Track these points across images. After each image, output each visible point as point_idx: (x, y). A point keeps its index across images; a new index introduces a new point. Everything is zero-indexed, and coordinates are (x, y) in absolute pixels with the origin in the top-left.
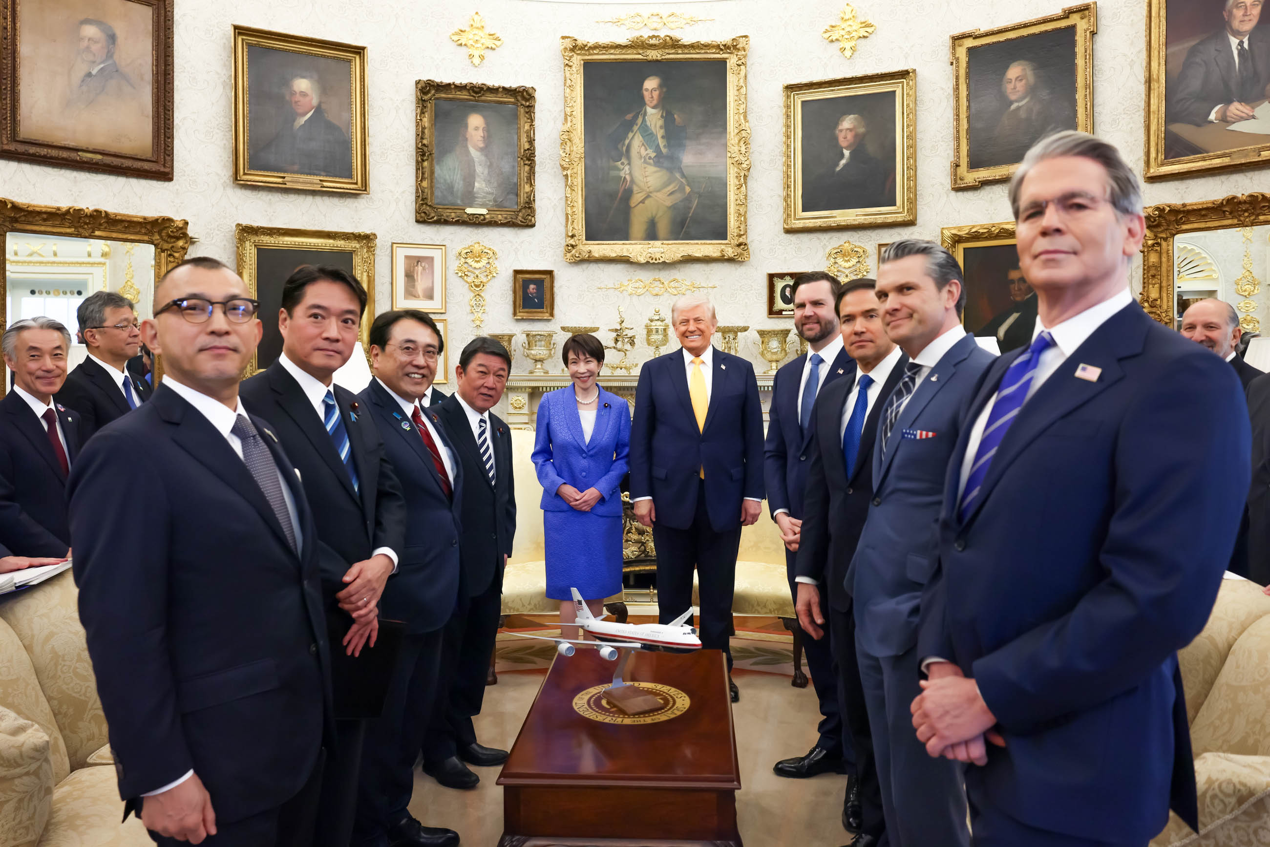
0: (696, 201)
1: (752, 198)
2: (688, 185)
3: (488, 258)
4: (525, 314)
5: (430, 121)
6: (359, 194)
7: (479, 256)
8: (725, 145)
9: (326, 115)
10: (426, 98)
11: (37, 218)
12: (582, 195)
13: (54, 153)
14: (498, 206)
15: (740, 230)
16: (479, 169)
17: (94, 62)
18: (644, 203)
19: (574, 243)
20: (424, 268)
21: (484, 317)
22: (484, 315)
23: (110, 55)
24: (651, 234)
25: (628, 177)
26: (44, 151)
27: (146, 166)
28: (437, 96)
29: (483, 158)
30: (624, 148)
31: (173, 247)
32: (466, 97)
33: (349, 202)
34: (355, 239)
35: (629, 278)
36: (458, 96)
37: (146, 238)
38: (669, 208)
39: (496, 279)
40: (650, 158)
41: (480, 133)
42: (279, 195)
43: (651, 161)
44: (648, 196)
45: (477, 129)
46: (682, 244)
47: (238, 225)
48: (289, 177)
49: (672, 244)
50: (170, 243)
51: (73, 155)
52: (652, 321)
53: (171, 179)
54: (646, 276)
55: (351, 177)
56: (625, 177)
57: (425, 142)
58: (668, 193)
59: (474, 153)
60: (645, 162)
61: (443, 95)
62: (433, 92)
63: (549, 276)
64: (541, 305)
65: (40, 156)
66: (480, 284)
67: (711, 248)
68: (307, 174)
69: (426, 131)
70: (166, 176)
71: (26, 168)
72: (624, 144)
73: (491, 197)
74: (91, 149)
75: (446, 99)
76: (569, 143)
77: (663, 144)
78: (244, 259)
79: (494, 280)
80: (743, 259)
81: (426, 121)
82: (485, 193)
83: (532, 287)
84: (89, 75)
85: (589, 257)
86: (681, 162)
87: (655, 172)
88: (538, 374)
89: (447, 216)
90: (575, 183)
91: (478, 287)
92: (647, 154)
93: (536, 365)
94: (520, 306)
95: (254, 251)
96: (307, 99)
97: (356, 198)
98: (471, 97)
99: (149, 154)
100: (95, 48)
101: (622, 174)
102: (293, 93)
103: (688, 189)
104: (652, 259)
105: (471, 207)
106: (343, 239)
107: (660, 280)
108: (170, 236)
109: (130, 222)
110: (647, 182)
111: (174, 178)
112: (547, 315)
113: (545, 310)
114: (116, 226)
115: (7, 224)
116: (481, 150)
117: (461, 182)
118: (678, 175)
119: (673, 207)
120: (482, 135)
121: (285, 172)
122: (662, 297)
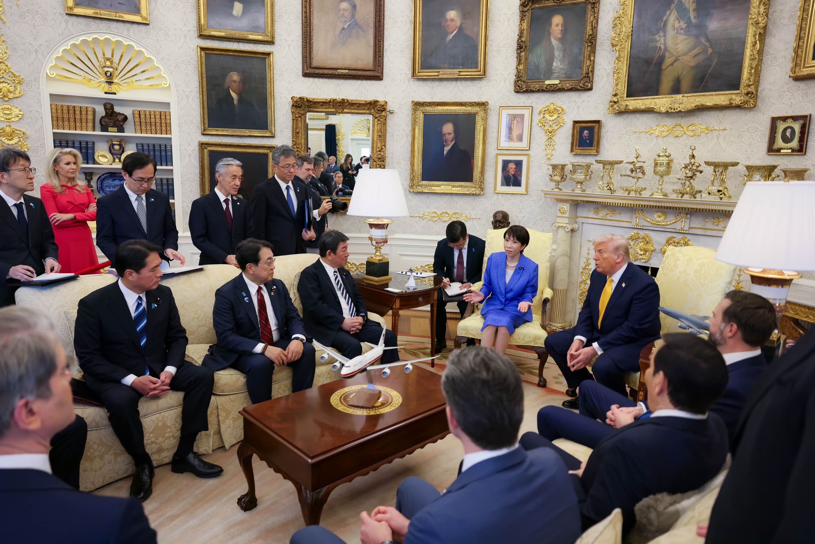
0: (716, 60)
1: (768, 52)
2: (711, 47)
3: (559, 114)
4: (580, 151)
5: (527, 25)
6: (482, 78)
7: (552, 112)
8: (749, 9)
9: (464, 31)
10: (525, 9)
11: (319, 105)
12: (627, 64)
13: (326, 72)
14: (569, 77)
15: (750, 81)
16: (556, 53)
17: (345, 22)
18: (672, 65)
19: (616, 100)
20: (518, 122)
21: (554, 152)
22: (553, 151)
23: (353, 16)
24: (676, 90)
25: (662, 47)
26: (321, 71)
27: (368, 73)
28: (533, 7)
29: (560, 45)
30: (662, 24)
31: (380, 116)
32: (552, 4)
33: (477, 83)
34: (477, 106)
35: (657, 124)
36: (547, 4)
37: (368, 112)
38: (692, 68)
39: (563, 128)
40: (682, 29)
41: (560, 28)
42: (438, 82)
43: (682, 31)
44: (677, 60)
45: (557, 25)
46: (699, 96)
47: (413, 102)
48: (442, 71)
49: (691, 96)
50: (379, 113)
51: (335, 72)
52: (659, 156)
53: (382, 79)
54: (669, 122)
55: (477, 68)
56: (660, 47)
57: (523, 39)
58: (693, 55)
59: (554, 42)
60: (677, 33)
61: (537, 6)
62: (530, 4)
63: (597, 125)
64: (591, 145)
65: (320, 74)
66: (552, 131)
67: (723, 98)
68: (452, 68)
69: (525, 32)
70: (379, 78)
71: (317, 80)
72: (662, 21)
73: (563, 72)
74: (343, 68)
75: (539, 8)
76: (619, 26)
77: (694, 16)
78: (417, 120)
79: (562, 128)
80: (749, 106)
81: (525, 26)
82: (559, 69)
83: (586, 132)
84: (343, 29)
85: (625, 110)
86: (707, 29)
87: (686, 39)
88: (577, 192)
89: (533, 87)
90: (622, 56)
91: (551, 134)
92: (680, 26)
93: (577, 186)
94: (576, 145)
95: (422, 116)
96: (454, 22)
97: (481, 80)
98: (556, 4)
99: (371, 66)
100: (346, 14)
101: (658, 45)
102: (446, 20)
103: (710, 51)
104: (671, 109)
105: (549, 79)
106: (470, 106)
107: (681, 125)
108: (379, 110)
109: (360, 104)
110: (677, 49)
111: (384, 78)
112: (595, 151)
113: (593, 148)
114: (353, 106)
115: (306, 108)
116: (559, 40)
117: (544, 64)
118: (703, 40)
119: (697, 67)
120: (561, 29)
121: (440, 68)
122: (681, 138)
